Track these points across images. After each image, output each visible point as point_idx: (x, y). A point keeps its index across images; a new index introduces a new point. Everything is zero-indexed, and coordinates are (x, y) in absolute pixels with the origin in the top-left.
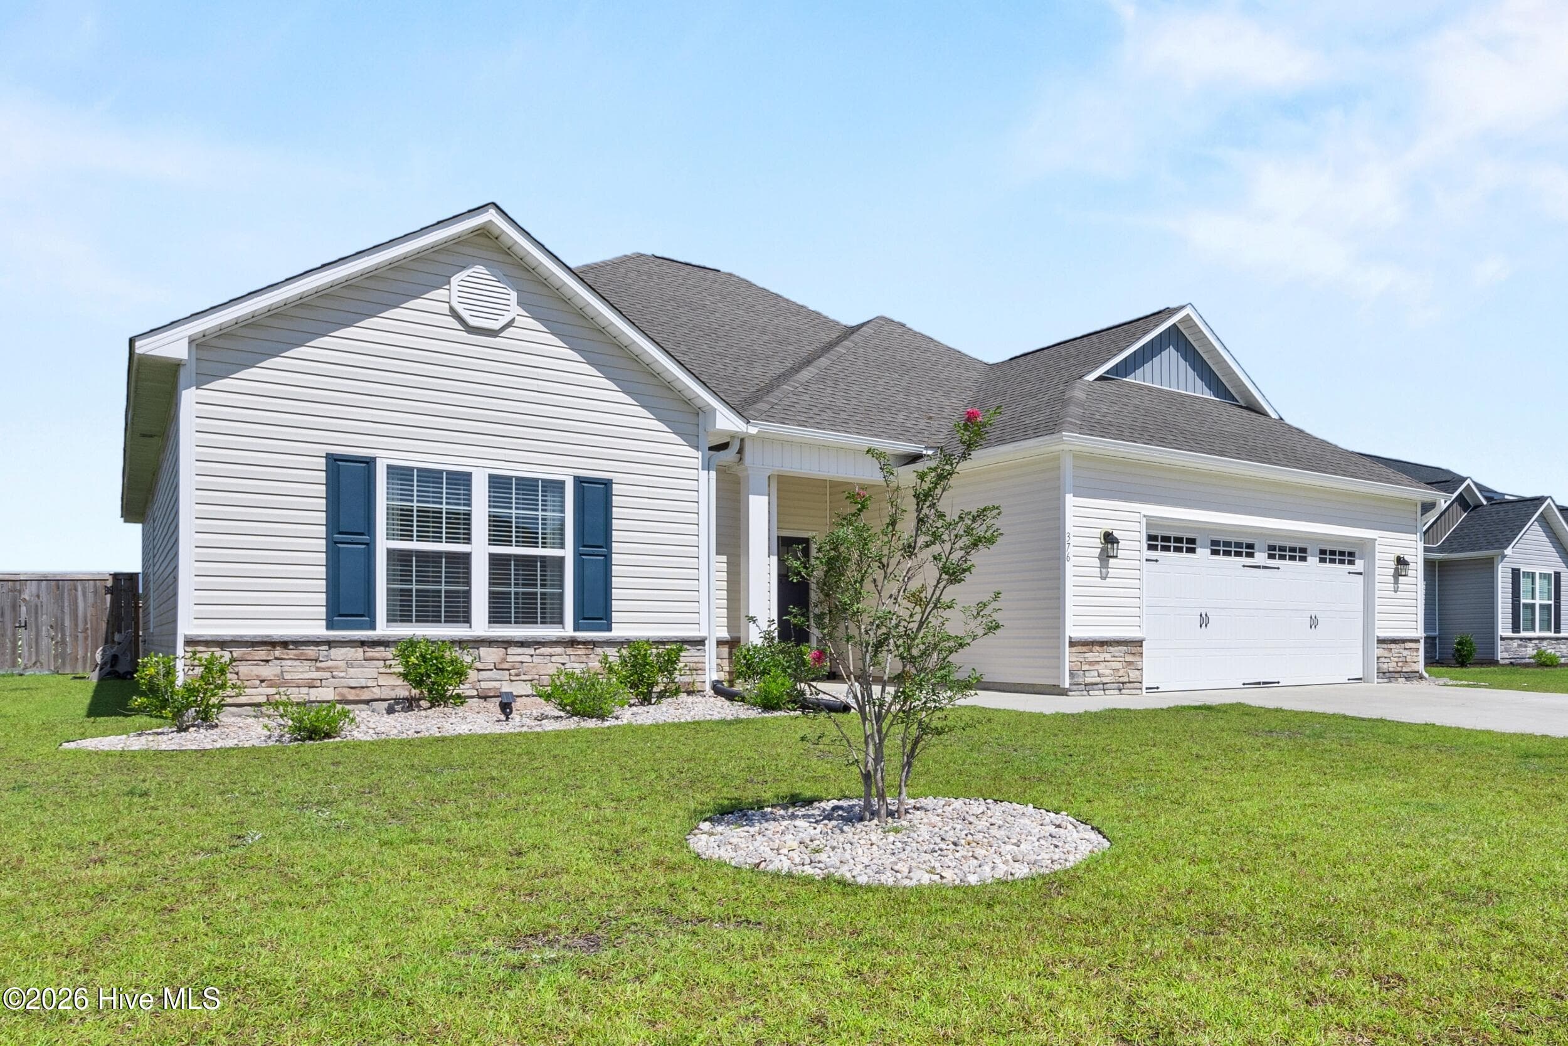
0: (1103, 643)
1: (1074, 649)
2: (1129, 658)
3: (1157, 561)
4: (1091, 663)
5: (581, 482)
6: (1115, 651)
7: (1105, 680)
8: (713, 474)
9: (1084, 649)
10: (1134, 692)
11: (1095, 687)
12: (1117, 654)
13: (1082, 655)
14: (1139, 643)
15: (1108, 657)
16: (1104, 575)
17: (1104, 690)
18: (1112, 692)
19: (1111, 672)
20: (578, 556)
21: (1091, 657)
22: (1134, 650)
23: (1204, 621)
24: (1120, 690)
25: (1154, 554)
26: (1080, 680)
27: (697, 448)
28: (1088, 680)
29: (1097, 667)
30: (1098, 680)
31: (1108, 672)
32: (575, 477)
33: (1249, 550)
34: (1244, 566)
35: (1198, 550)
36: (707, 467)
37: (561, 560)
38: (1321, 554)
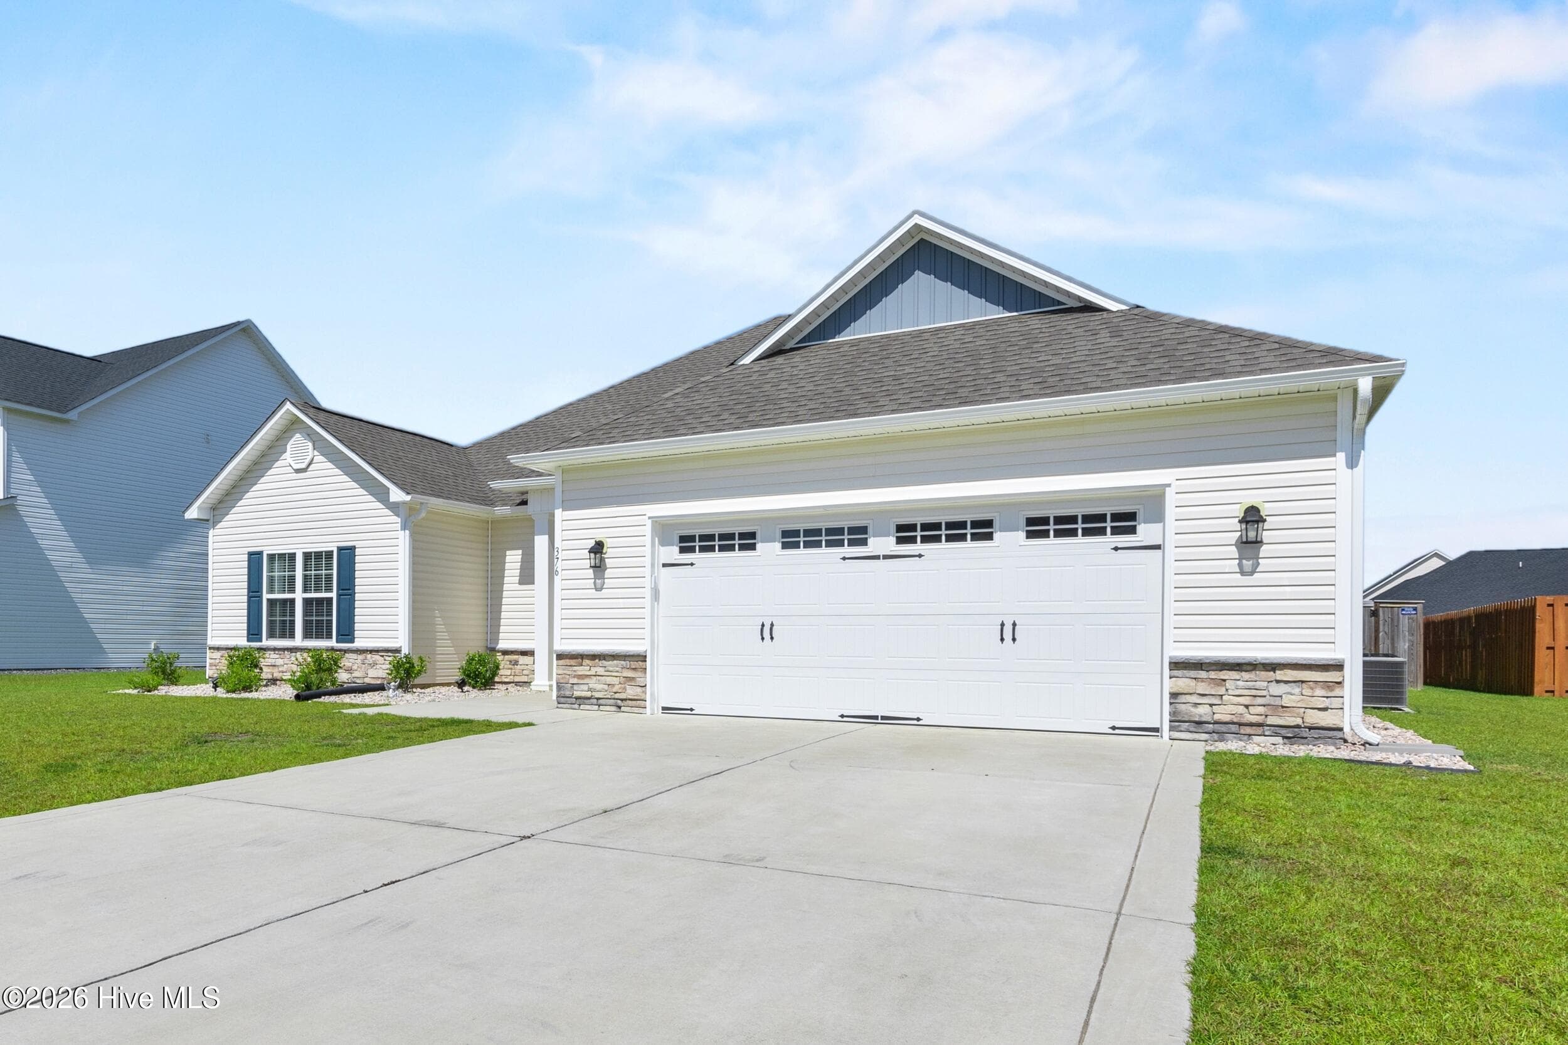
0: (594, 657)
1: (562, 662)
2: (630, 674)
3: (692, 564)
4: (580, 677)
5: (341, 550)
6: (610, 666)
7: (597, 695)
8: (407, 532)
9: (573, 662)
10: (636, 710)
11: (586, 701)
12: (611, 669)
13: (571, 668)
14: (642, 658)
15: (601, 671)
16: (599, 586)
17: (599, 706)
18: (608, 708)
19: (606, 687)
20: (339, 596)
21: (582, 670)
22: (634, 665)
23: (767, 632)
24: (620, 707)
25: (687, 557)
26: (568, 693)
27: (398, 515)
28: (577, 694)
29: (585, 681)
30: (589, 694)
31: (599, 687)
32: (338, 547)
33: (858, 535)
34: (844, 559)
35: (758, 546)
36: (404, 528)
37: (331, 599)
38: (1028, 525)
